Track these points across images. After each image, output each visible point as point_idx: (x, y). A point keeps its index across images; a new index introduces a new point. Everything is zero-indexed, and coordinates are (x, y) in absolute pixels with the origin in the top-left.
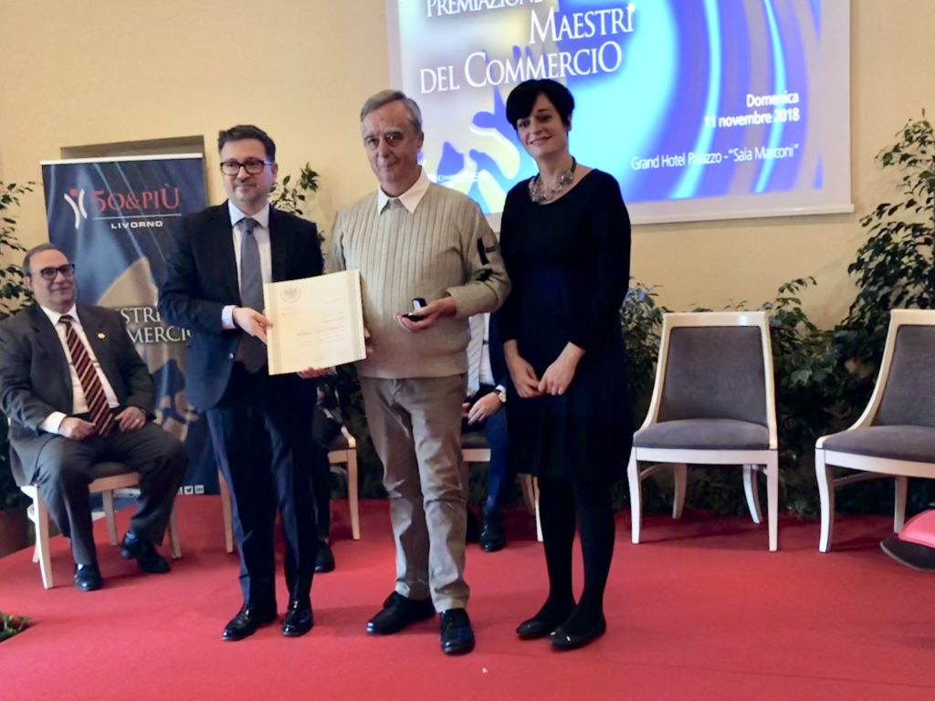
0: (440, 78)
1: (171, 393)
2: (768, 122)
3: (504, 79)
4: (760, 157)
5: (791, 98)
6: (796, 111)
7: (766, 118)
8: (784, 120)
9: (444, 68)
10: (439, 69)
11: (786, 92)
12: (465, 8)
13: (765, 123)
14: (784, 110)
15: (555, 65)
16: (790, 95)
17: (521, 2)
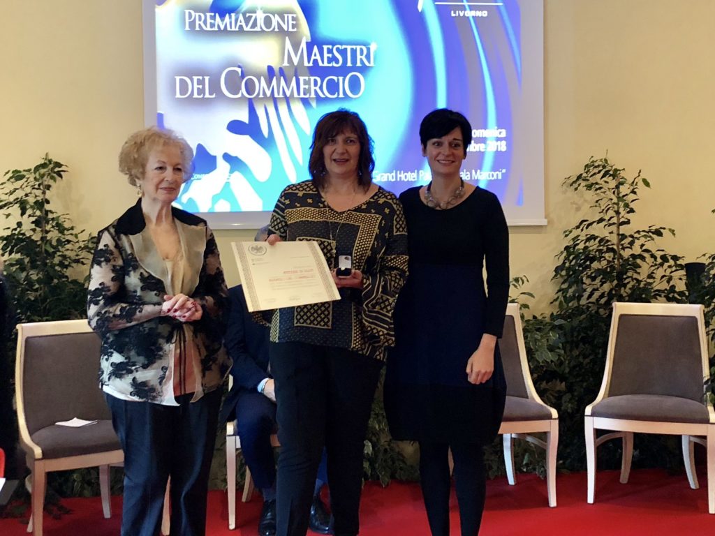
0: (196, 86)
2: (482, 150)
3: (259, 94)
4: (476, 178)
5: (500, 133)
6: (504, 143)
7: (481, 147)
8: (495, 150)
9: (201, 78)
10: (195, 78)
11: (496, 128)
12: (222, 28)
13: (480, 151)
14: (495, 142)
15: (307, 87)
16: (500, 130)
17: (276, 30)
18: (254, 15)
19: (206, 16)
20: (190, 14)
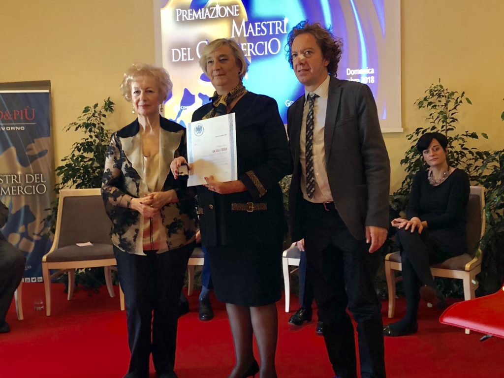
0: (183, 54)
1: (26, 224)
6: (373, 78)
8: (367, 82)
10: (183, 49)
11: (367, 68)
12: (197, 18)
14: (366, 77)
15: (245, 49)
16: (370, 69)
17: (227, 16)
18: (214, 8)
19: (187, 11)
20: (179, 11)
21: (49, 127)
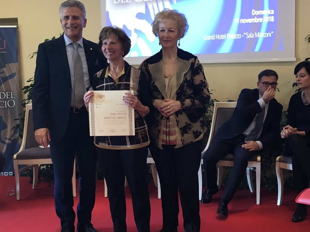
2: (261, 22)
4: (257, 37)
5: (271, 12)
6: (273, 17)
7: (260, 20)
8: (268, 21)
11: (269, 9)
13: (259, 22)
14: (268, 17)
16: (271, 11)
21: (17, 55)
